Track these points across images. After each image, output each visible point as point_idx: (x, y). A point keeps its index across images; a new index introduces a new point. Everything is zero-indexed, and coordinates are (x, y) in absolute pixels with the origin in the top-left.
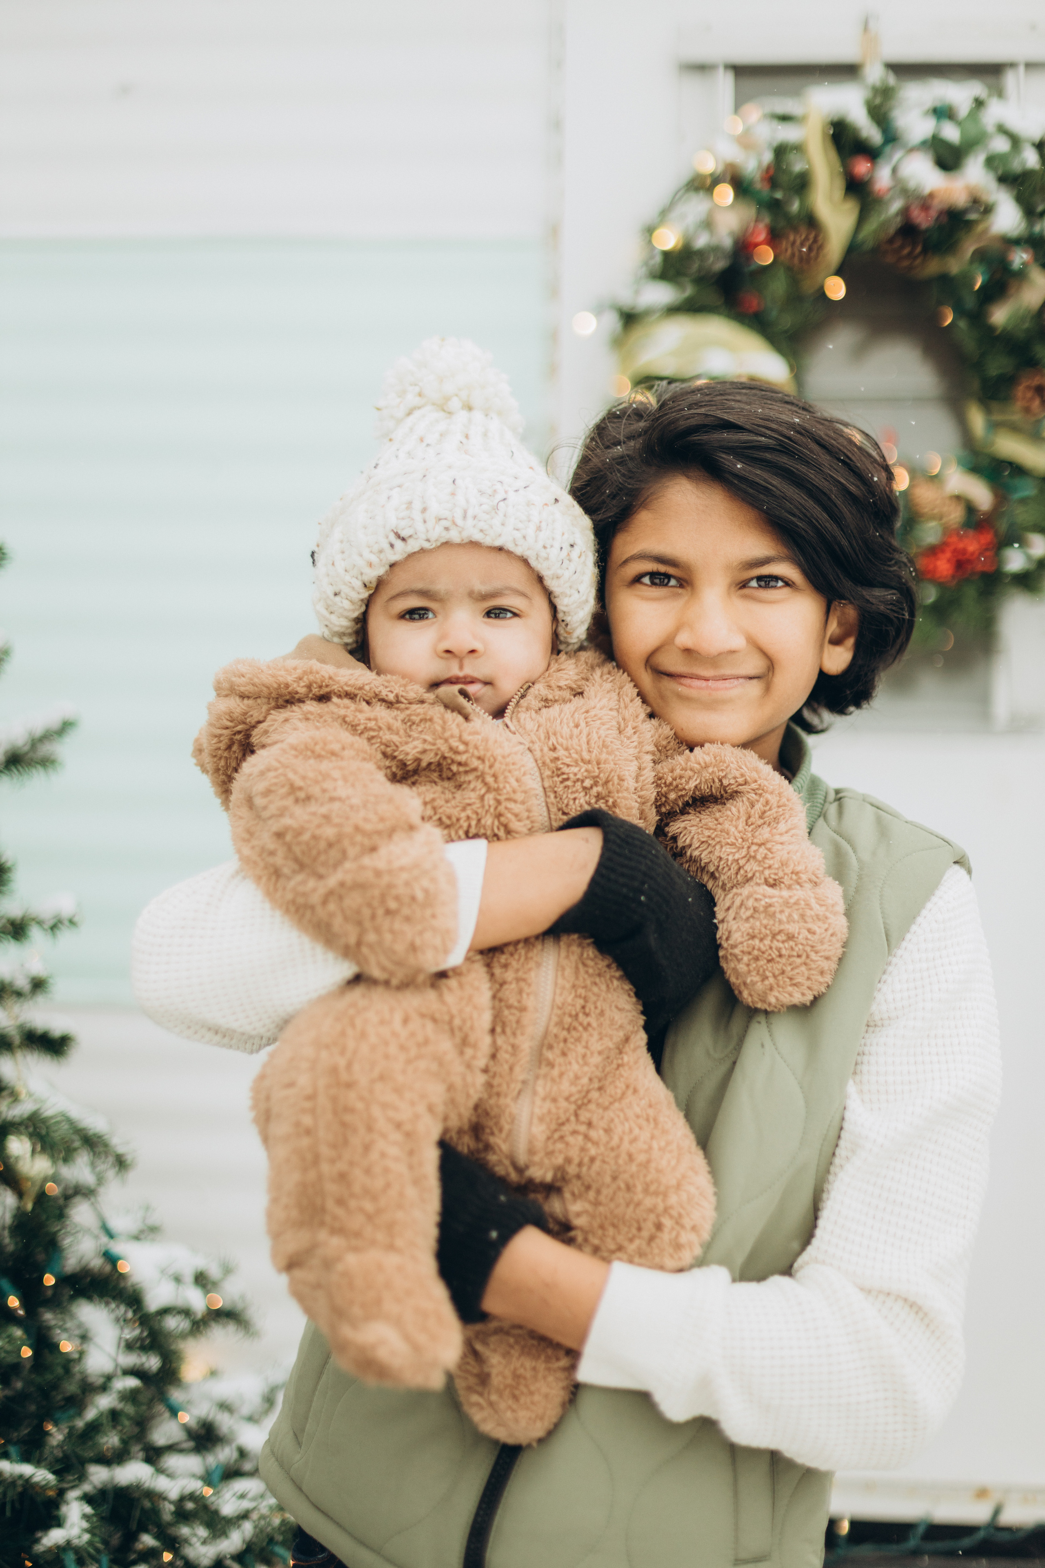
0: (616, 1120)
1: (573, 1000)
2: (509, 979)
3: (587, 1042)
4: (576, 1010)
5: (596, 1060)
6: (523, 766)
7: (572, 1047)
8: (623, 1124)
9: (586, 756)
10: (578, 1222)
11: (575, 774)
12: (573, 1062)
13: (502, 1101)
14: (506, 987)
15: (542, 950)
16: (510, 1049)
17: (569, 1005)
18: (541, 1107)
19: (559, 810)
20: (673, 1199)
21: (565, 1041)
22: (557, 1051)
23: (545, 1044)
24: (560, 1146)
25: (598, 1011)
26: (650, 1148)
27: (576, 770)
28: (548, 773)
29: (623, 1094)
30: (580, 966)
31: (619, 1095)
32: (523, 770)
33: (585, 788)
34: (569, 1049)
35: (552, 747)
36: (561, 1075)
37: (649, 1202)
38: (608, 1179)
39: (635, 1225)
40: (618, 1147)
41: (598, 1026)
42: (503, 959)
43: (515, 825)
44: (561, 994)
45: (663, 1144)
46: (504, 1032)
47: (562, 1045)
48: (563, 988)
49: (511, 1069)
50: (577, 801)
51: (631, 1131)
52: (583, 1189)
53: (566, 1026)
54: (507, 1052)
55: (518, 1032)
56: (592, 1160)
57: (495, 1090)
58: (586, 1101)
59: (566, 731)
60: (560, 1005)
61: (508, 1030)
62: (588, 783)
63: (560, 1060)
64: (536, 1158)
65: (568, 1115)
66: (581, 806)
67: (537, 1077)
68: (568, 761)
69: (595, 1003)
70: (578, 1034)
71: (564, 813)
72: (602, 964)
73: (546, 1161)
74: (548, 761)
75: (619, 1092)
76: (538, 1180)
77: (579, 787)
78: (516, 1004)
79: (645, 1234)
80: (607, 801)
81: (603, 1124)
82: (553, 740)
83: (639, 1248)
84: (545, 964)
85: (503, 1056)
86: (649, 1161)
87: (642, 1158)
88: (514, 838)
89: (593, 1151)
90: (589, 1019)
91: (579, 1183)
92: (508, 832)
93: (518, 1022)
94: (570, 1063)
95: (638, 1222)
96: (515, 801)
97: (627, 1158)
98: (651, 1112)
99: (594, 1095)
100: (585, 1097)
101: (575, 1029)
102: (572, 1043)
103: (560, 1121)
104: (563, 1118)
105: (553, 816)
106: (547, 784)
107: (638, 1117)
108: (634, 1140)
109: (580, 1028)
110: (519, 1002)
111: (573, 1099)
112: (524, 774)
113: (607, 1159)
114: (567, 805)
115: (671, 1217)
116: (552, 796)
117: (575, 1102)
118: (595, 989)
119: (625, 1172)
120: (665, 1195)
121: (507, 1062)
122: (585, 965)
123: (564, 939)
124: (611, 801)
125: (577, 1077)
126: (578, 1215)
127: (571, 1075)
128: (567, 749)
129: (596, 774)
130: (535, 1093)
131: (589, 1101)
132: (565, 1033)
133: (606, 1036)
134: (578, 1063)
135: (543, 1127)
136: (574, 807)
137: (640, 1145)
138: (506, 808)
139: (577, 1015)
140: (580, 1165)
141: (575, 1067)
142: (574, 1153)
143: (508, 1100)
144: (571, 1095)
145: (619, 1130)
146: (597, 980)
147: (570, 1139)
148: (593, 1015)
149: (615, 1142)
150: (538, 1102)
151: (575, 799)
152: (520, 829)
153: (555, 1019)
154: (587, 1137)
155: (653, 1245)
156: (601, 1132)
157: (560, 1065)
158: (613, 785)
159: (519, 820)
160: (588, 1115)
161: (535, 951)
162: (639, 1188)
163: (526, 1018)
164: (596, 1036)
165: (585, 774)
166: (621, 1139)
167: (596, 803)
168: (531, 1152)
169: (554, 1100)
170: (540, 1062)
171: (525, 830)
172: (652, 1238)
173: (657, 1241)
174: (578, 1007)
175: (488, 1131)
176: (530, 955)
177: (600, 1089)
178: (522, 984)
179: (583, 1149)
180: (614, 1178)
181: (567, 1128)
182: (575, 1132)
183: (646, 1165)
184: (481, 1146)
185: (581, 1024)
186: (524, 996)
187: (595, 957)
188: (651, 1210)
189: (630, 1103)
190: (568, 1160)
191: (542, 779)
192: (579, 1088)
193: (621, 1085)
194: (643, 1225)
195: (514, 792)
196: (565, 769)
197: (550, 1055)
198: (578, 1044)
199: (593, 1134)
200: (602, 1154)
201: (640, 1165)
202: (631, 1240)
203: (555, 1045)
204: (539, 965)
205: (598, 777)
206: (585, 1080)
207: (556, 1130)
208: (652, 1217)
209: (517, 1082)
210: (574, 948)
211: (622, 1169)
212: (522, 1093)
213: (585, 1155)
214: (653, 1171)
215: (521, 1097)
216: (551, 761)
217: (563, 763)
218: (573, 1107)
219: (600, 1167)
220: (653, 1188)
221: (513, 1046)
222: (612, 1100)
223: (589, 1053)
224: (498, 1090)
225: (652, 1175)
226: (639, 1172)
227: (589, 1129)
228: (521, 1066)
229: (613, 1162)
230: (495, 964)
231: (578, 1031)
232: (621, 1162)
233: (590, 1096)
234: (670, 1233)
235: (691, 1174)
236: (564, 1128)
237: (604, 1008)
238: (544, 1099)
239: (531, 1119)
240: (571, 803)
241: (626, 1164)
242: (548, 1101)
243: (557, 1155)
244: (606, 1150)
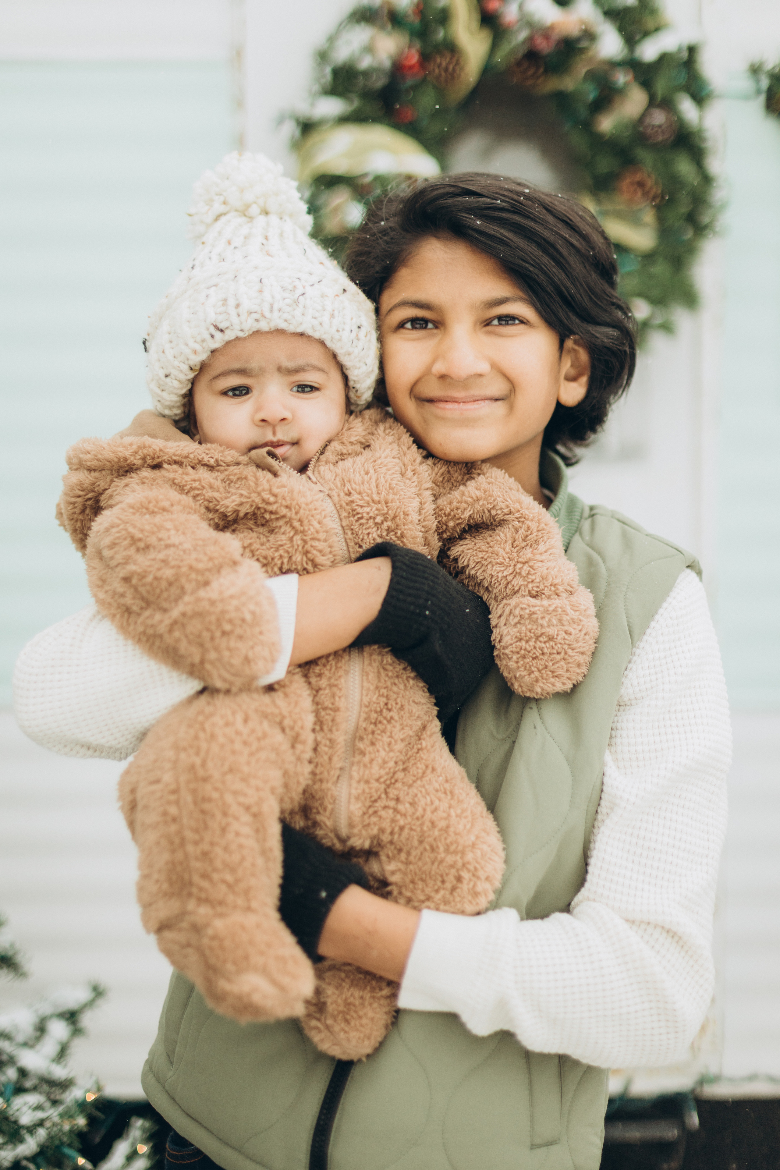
0: (419, 795)
1: (377, 699)
2: (324, 686)
3: (391, 733)
4: (380, 707)
5: (399, 746)
6: (324, 510)
7: (379, 737)
8: (425, 797)
9: (376, 498)
10: (392, 879)
11: (368, 513)
12: (381, 749)
13: (324, 786)
14: (321, 692)
15: (349, 660)
16: (328, 743)
17: (374, 703)
18: (357, 789)
19: (356, 544)
20: (469, 856)
21: (373, 733)
22: (367, 742)
23: (357, 736)
24: (374, 819)
25: (398, 706)
26: (449, 815)
27: (367, 509)
28: (344, 514)
29: (424, 773)
30: (382, 670)
31: (420, 775)
32: (323, 513)
33: (376, 524)
34: (377, 739)
35: (347, 492)
36: (372, 761)
37: (450, 859)
38: (416, 843)
39: (440, 878)
40: (423, 816)
41: (400, 718)
42: (317, 669)
43: (320, 559)
44: (367, 695)
45: (459, 811)
46: (323, 730)
47: (370, 736)
48: (369, 689)
49: (330, 759)
50: (370, 536)
51: (432, 803)
52: (396, 852)
53: (373, 721)
54: (325, 746)
55: (334, 729)
56: (402, 828)
57: (318, 777)
58: (393, 781)
59: (358, 478)
60: (367, 704)
61: (325, 728)
62: (379, 519)
63: (371, 749)
64: (356, 831)
65: (379, 793)
66: (374, 540)
67: (352, 764)
68: (361, 503)
69: (396, 700)
70: (384, 727)
71: (360, 547)
72: (399, 667)
73: (364, 832)
74: (344, 504)
75: (420, 771)
76: (358, 848)
77: (371, 524)
78: (330, 706)
79: (448, 885)
80: (396, 533)
81: (409, 799)
82: (348, 486)
83: (444, 897)
84: (352, 671)
85: (322, 749)
86: (448, 827)
87: (442, 824)
88: (321, 570)
89: (402, 822)
90: (391, 714)
91: (392, 847)
92: (315, 565)
93: (333, 720)
94: (378, 751)
95: (442, 876)
96: (319, 540)
97: (430, 825)
98: (447, 786)
99: (400, 775)
100: (392, 777)
101: (380, 722)
102: (379, 734)
103: (373, 799)
104: (375, 796)
105: (351, 550)
106: (344, 524)
107: (437, 791)
108: (436, 810)
109: (385, 722)
110: (333, 704)
111: (382, 780)
112: (325, 517)
113: (413, 827)
114: (362, 539)
115: (469, 871)
116: (349, 533)
117: (384, 782)
118: (395, 689)
119: (429, 836)
120: (463, 853)
121: (326, 754)
122: (385, 669)
123: (367, 649)
124: (399, 532)
125: (385, 762)
126: (393, 873)
127: (380, 761)
128: (360, 493)
129: (386, 511)
130: (351, 777)
131: (396, 781)
132: (372, 726)
133: (407, 726)
134: (385, 750)
135: (359, 805)
136: (368, 541)
137: (440, 814)
138: (312, 546)
139: (381, 711)
140: (392, 833)
141: (383, 753)
142: (386, 825)
143: (330, 785)
144: (380, 777)
145: (422, 802)
146: (396, 681)
147: (383, 813)
148: (395, 710)
149: (419, 812)
150: (354, 784)
151: (368, 534)
152: (324, 562)
153: (363, 715)
154: (396, 810)
155: (455, 894)
156: (407, 805)
157: (370, 753)
158: (400, 519)
159: (323, 555)
160: (396, 792)
161: (343, 661)
162: (441, 849)
163: (340, 717)
164: (398, 727)
165: (376, 512)
166: (424, 810)
167: (387, 535)
168: (351, 826)
169: (367, 782)
170: (354, 752)
171: (328, 563)
172: (454, 889)
173: (458, 890)
174: (382, 704)
175: (315, 811)
176: (340, 665)
177: (404, 770)
178: (335, 689)
179: (393, 821)
180: (421, 842)
181: (379, 804)
182: (385, 807)
183: (446, 830)
184: (310, 823)
185: (385, 718)
186: (337, 698)
187: (393, 662)
188: (452, 867)
189: (430, 780)
190: (382, 830)
191: (341, 520)
192: (387, 770)
193: (421, 766)
194: (446, 878)
195: (317, 532)
196: (359, 510)
197: (361, 745)
198: (383, 734)
199: (400, 807)
200: (410, 824)
201: (441, 830)
202: (437, 891)
203: (365, 737)
204: (347, 672)
205: (387, 513)
206: (391, 764)
207: (370, 807)
208: (453, 871)
209: (335, 769)
210: (375, 656)
211: (426, 834)
212: (340, 778)
213: (396, 825)
214: (452, 834)
215: (340, 781)
216: (347, 504)
217: (357, 505)
218: (383, 786)
219: (409, 834)
220: (452, 848)
221: (330, 740)
222: (414, 779)
223: (393, 741)
224: (321, 776)
225: (451, 838)
226: (440, 836)
227: (397, 804)
228: (338, 756)
229: (419, 829)
230: (311, 674)
231: (383, 724)
232: (425, 828)
233: (396, 776)
234: (468, 884)
235: (483, 834)
236: (377, 804)
237: (403, 703)
238: (359, 782)
239: (349, 798)
240: (366, 537)
241: (430, 830)
242: (362, 783)
243: (372, 826)
244: (412, 820)
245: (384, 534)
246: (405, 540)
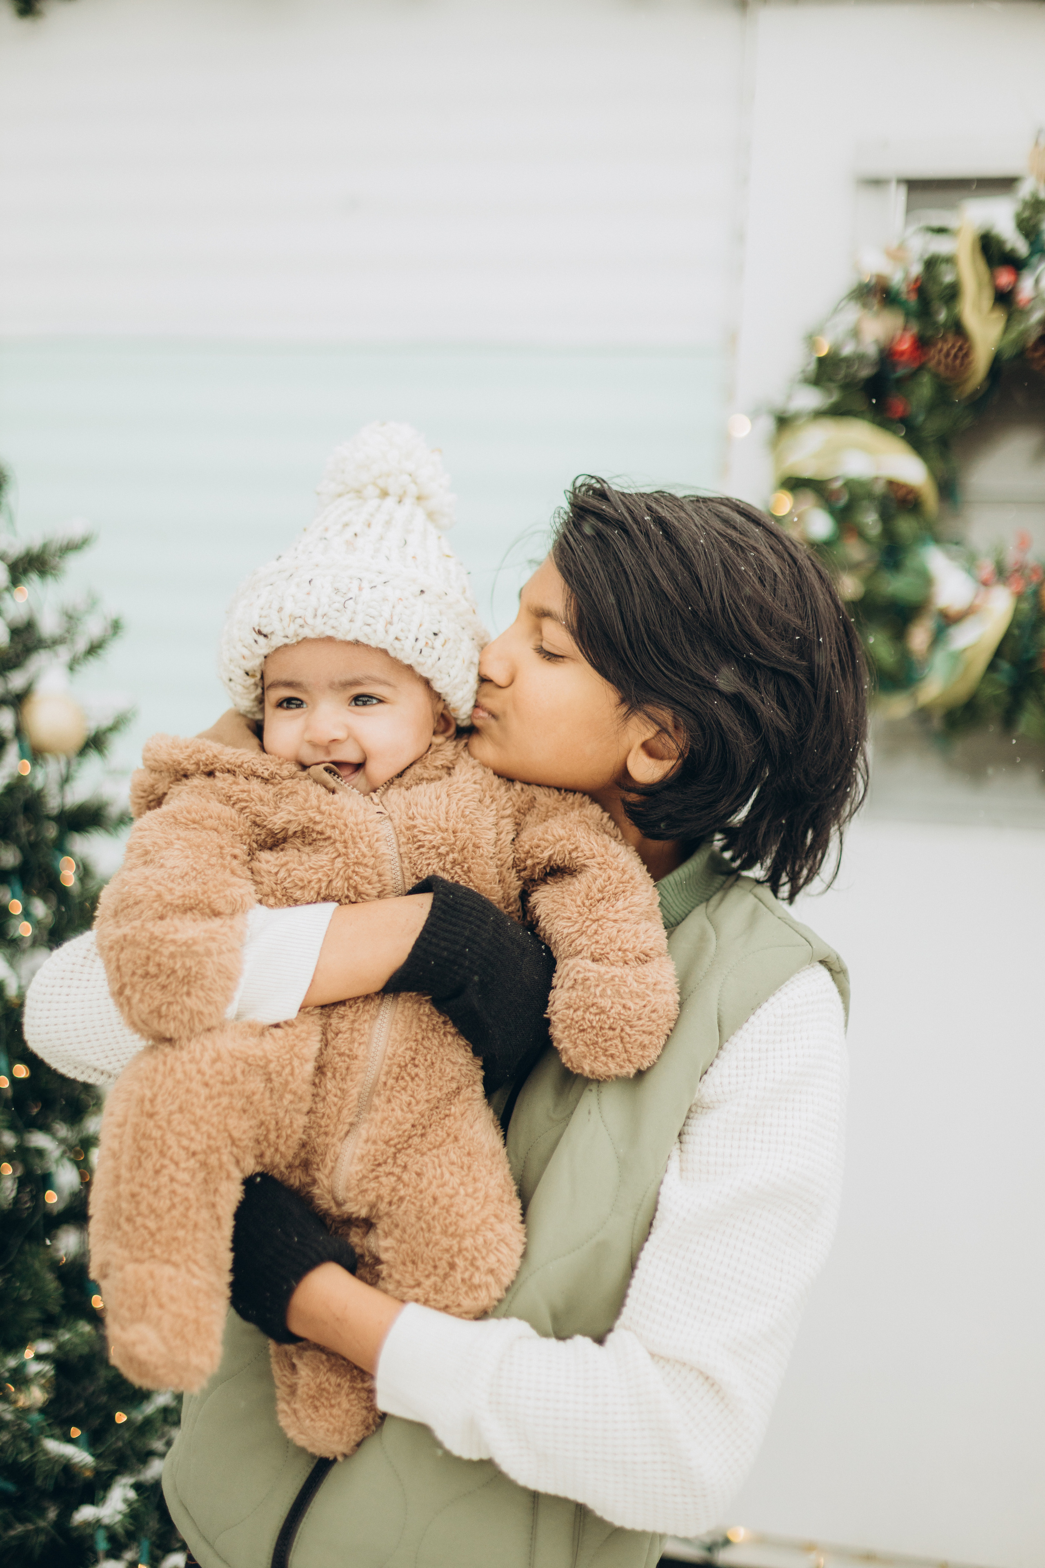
0: (430, 1165)
1: (403, 1052)
2: (344, 1029)
3: (413, 1091)
4: (405, 1061)
5: (423, 1107)
6: (377, 833)
7: (397, 1095)
8: (435, 1168)
9: (443, 825)
10: (384, 1256)
11: (431, 842)
12: (396, 1108)
14: (340, 1036)
15: (380, 1004)
16: (339, 1093)
17: (400, 1056)
18: (363, 1149)
19: (413, 875)
20: (468, 1242)
21: (392, 1088)
22: (383, 1098)
23: (374, 1090)
24: (373, 1184)
25: (426, 1064)
26: (457, 1193)
27: (431, 837)
28: (403, 840)
29: (443, 1142)
30: (415, 1021)
31: (438, 1143)
32: (376, 836)
33: (440, 854)
34: (395, 1097)
35: (411, 815)
36: (383, 1119)
37: (445, 1242)
38: (413, 1220)
39: (431, 1262)
40: (427, 1190)
41: (427, 1077)
42: (342, 1010)
43: (365, 888)
44: (393, 1046)
45: (470, 1190)
46: (334, 1077)
47: (388, 1092)
48: (395, 1040)
49: (340, 1111)
50: (430, 867)
51: (442, 1175)
52: (392, 1226)
53: (395, 1075)
54: (336, 1096)
55: (348, 1078)
56: (401, 1199)
57: (323, 1130)
58: (405, 1145)
59: (425, 801)
60: (391, 1056)
61: (337, 1074)
62: (443, 850)
63: (385, 1106)
64: (353, 1195)
65: (385, 1157)
68: (424, 829)
69: (425, 1055)
70: (406, 1084)
71: (417, 878)
72: (438, 1019)
73: (361, 1198)
74: (403, 829)
75: (439, 1139)
76: (355, 1215)
77: (434, 854)
78: (347, 1052)
79: (440, 1271)
80: (463, 867)
81: (417, 1168)
82: (413, 809)
83: (435, 1284)
84: (381, 1017)
85: (331, 1099)
86: (452, 1205)
87: (445, 1201)
88: (366, 901)
89: (402, 1193)
90: (416, 1070)
91: (389, 1221)
92: (359, 894)
93: (348, 1069)
94: (393, 1110)
95: (434, 1260)
96: (366, 865)
97: (431, 1200)
99: (415, 1141)
100: (406, 1141)
101: (403, 1078)
102: (399, 1092)
103: (377, 1163)
104: (381, 1160)
105: (406, 880)
106: (402, 850)
107: (452, 1164)
108: (443, 1185)
109: (408, 1078)
110: (351, 1050)
111: (392, 1142)
112: (377, 840)
113: (414, 1200)
114: (421, 870)
115: (466, 1259)
116: (407, 861)
117: (395, 1146)
118: (426, 1043)
119: (428, 1213)
120: (462, 1237)
121: (335, 1105)
122: (420, 1020)
123: (403, 995)
124: (466, 866)
125: (400, 1123)
126: (387, 1249)
127: (394, 1121)
128: (425, 818)
129: (452, 842)
130: (359, 1135)
131: (410, 1146)
132: (393, 1081)
133: (436, 1086)
134: (402, 1110)
135: (361, 1167)
136: (428, 872)
137: (448, 1190)
138: (353, 871)
139: (406, 1065)
140: (390, 1203)
141: (399, 1113)
142: (386, 1193)
143: (335, 1140)
144: (391, 1139)
145: (429, 1173)
146: (430, 1035)
147: (383, 1180)
148: (422, 1067)
149: (424, 1183)
150: (361, 1144)
151: (429, 864)
152: (369, 891)
153: (386, 1068)
154: (399, 1178)
155: (447, 1282)
156: (414, 1175)
157: (384, 1110)
158: (468, 852)
159: (369, 883)
160: (405, 1159)
161: (373, 1006)
162: (439, 1229)
163: (356, 1065)
164: (423, 1087)
165: (441, 841)
166: (430, 1183)
167: (452, 869)
168: (348, 1189)
169: (375, 1142)
171: (374, 893)
172: (446, 1276)
173: (451, 1279)
174: (408, 1058)
175: (315, 1166)
176: (367, 1008)
177: (422, 1135)
178: (356, 1034)
179: (394, 1189)
180: (419, 1219)
181: (383, 1169)
182: (389, 1173)
183: (447, 1209)
184: (308, 1180)
185: (409, 1074)
186: (357, 1045)
187: (432, 1013)
188: (447, 1251)
189: (447, 1150)
190: (380, 1199)
191: (399, 846)
192: (400, 1133)
193: (442, 1134)
194: (438, 1263)
195: (364, 856)
196: (421, 837)
197: (376, 1101)
198: (404, 1092)
199: (405, 1177)
200: (410, 1196)
201: (443, 1208)
202: (428, 1276)
203: (383, 1092)
204: (374, 1018)
205: (454, 844)
206: (408, 1126)
208: (446, 1256)
209: (344, 1123)
210: (409, 1004)
211: (425, 1211)
212: (350, 1134)
213: (396, 1195)
214: (453, 1215)
215: (347, 1138)
216: (408, 829)
217: (420, 831)
218: (393, 1150)
219: (407, 1207)
220: (451, 1229)
221: (342, 1090)
222: (431, 1146)
223: (413, 1101)
224: (327, 1129)
225: (453, 1218)
226: (439, 1214)
227: (403, 1172)
228: (349, 1109)
229: (418, 1204)
230: (334, 1015)
231: (406, 1081)
232: (425, 1204)
233: (410, 1141)
234: (463, 1273)
235: (492, 1220)
236: (380, 1169)
237: (434, 1060)
238: (367, 1141)
239: (353, 1158)
240: (425, 868)
241: (430, 1206)
242: (370, 1143)
243: (369, 1192)
244: (415, 1192)
245: (448, 866)
246: (471, 875)
